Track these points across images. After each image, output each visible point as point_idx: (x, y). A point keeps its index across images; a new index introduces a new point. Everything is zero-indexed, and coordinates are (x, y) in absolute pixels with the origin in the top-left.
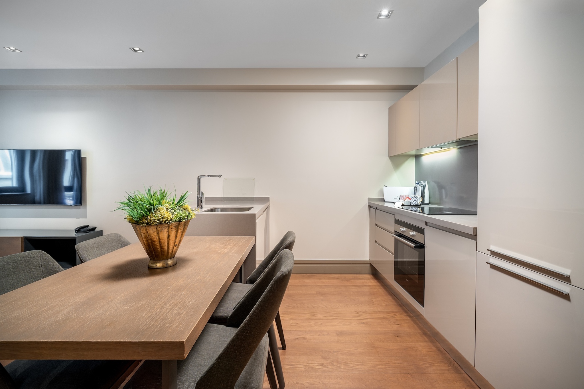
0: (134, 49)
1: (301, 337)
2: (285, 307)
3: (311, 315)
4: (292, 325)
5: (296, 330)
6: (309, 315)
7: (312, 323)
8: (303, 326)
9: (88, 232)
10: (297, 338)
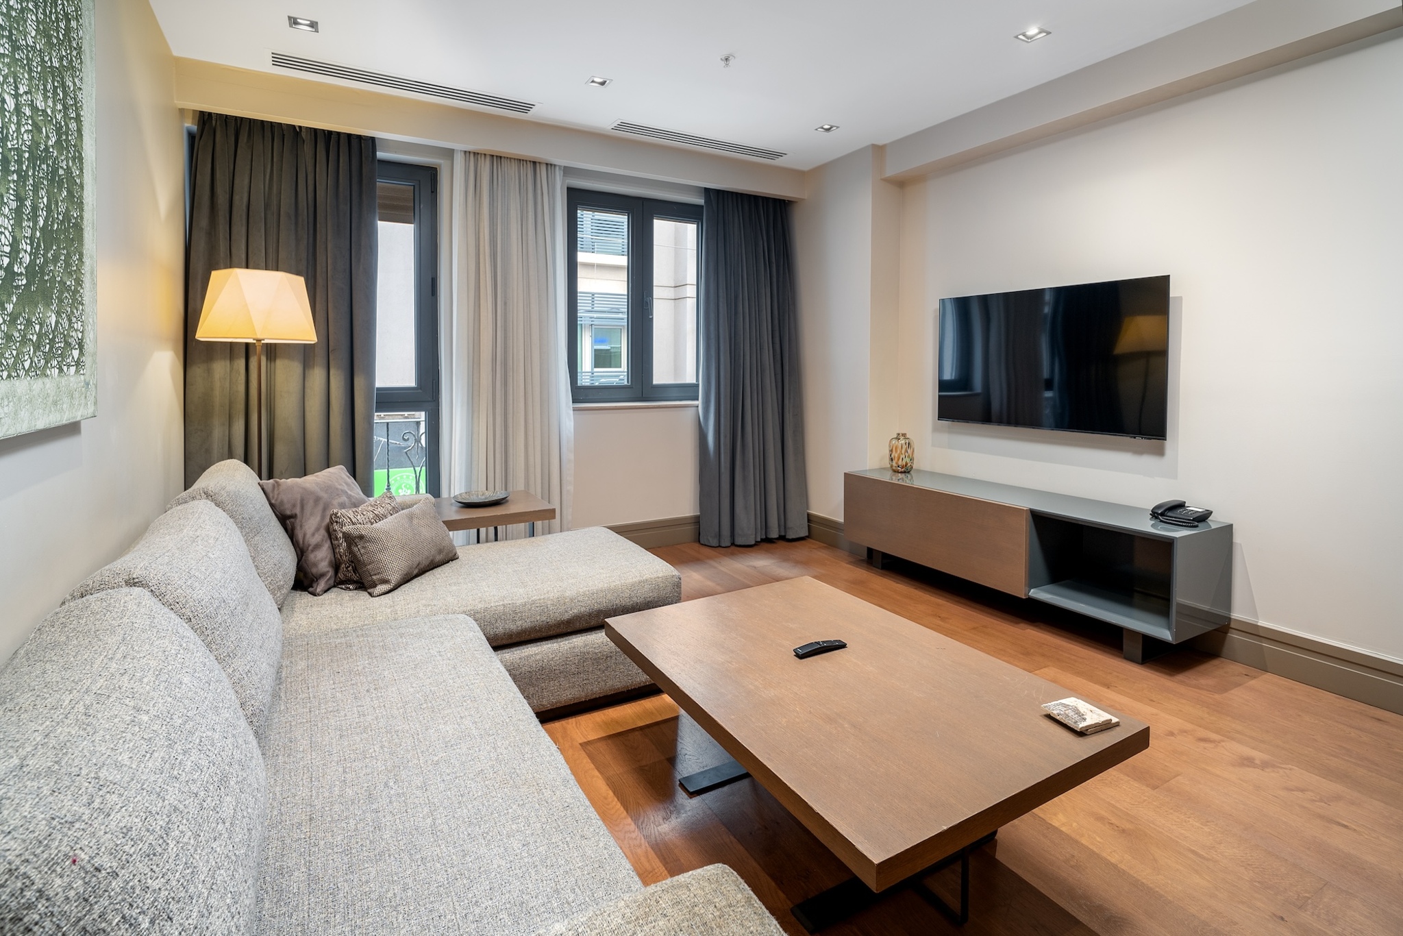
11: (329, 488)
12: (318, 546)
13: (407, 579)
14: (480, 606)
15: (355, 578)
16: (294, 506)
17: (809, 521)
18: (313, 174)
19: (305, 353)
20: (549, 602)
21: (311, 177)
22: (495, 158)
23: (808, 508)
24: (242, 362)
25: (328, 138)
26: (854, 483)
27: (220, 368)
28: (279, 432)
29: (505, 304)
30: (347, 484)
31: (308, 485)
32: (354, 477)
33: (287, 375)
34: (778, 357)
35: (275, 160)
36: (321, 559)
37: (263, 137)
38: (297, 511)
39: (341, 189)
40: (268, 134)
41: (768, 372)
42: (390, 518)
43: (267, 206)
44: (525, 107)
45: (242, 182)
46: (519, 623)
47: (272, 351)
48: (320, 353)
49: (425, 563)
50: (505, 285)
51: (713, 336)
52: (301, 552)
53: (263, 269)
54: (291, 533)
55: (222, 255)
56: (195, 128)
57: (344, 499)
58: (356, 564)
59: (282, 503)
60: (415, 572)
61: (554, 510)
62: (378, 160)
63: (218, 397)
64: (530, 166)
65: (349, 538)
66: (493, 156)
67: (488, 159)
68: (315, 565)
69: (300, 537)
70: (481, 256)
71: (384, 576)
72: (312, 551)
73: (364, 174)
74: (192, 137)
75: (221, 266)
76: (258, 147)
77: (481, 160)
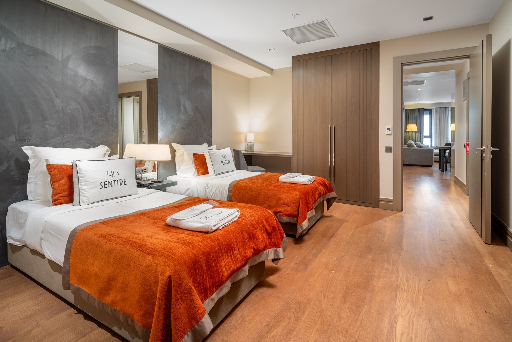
19: (416, 132)
24: (410, 133)
25: (418, 109)
27: (408, 133)
29: (441, 125)
33: (414, 134)
35: (413, 112)
43: (412, 117)
45: (410, 115)
47: (413, 132)
48: (417, 132)
50: (441, 122)
53: (413, 124)
56: (406, 110)
62: (424, 109)
64: (445, 108)
65: (420, 146)
73: (422, 111)
74: (405, 112)
75: (408, 123)
76: (411, 111)
77: (438, 108)
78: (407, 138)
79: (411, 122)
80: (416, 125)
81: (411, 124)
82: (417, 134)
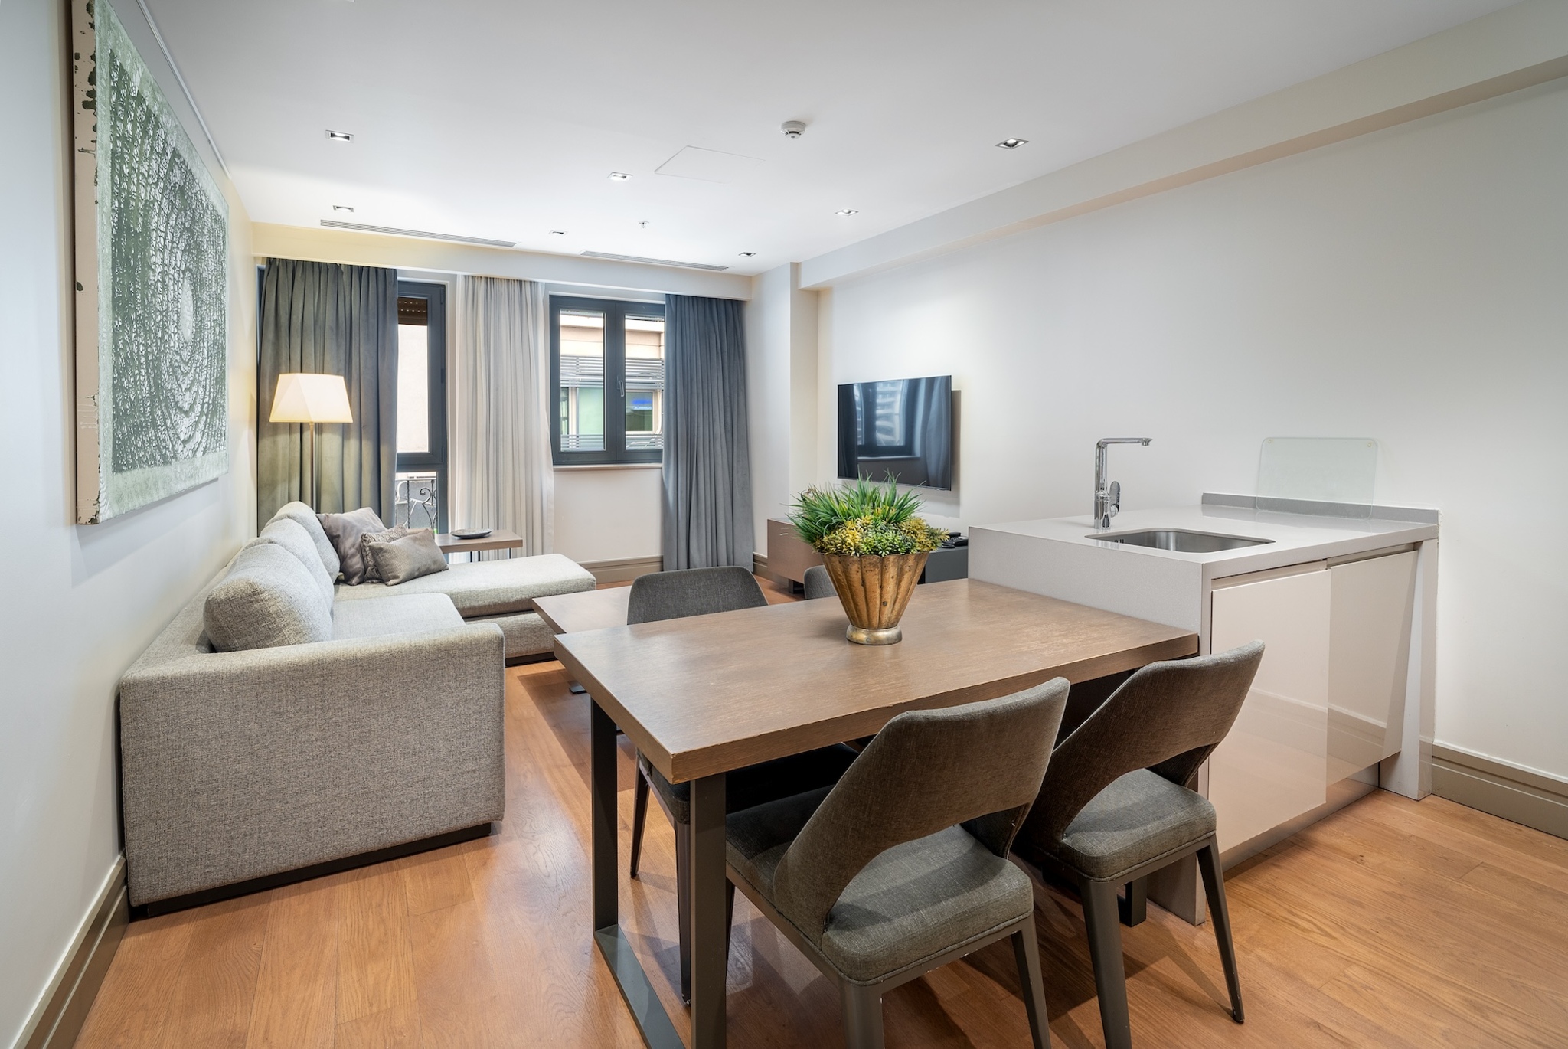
0: (1006, 144)
1: (1342, 1032)
2: (1379, 920)
3: (1466, 1000)
4: (1345, 980)
5: (1339, 1003)
6: (1455, 994)
7: (1442, 1025)
8: (1387, 1009)
9: (953, 548)
10: (1318, 1026)
11: (360, 521)
12: (353, 556)
13: (411, 578)
14: (454, 591)
15: (377, 576)
16: (338, 530)
17: (754, 560)
18: (349, 297)
19: (344, 429)
20: (500, 591)
21: (348, 299)
22: (489, 280)
23: (754, 549)
24: (298, 435)
25: (360, 272)
26: (773, 526)
27: (282, 439)
28: (325, 486)
29: (497, 389)
30: (373, 519)
31: (346, 518)
32: (380, 517)
34: (730, 428)
35: (321, 288)
36: (356, 563)
37: (313, 271)
38: (340, 533)
39: (370, 308)
40: (317, 269)
41: (719, 440)
42: (400, 539)
43: (316, 323)
44: (511, 245)
46: (480, 603)
47: (320, 428)
48: (354, 433)
49: (423, 569)
51: (672, 412)
52: (343, 559)
53: (312, 373)
54: (336, 547)
55: (284, 359)
56: (264, 266)
57: (371, 527)
58: (377, 566)
59: (330, 528)
60: (416, 574)
61: (521, 541)
62: (399, 281)
63: (281, 462)
64: (517, 286)
65: (372, 548)
66: (487, 278)
67: (483, 280)
68: (351, 567)
69: (342, 549)
70: (478, 354)
71: (395, 573)
72: (350, 558)
73: (388, 295)
74: (261, 272)
75: (283, 367)
76: (310, 280)
77: (478, 282)
78: (281, 474)
79: (310, 360)
80: (340, 381)
81: (308, 372)
82: (353, 444)
